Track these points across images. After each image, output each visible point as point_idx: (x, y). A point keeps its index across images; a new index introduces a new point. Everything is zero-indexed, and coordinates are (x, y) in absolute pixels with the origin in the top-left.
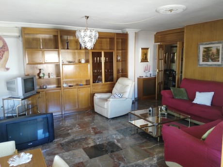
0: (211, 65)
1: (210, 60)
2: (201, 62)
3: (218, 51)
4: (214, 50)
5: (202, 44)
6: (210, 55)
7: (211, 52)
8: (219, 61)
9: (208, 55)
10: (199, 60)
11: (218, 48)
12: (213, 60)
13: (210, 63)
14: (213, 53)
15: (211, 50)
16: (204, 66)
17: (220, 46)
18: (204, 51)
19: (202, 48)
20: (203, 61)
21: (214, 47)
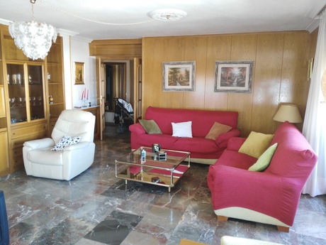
0: (180, 90)
1: (178, 84)
2: (167, 86)
3: (187, 73)
4: (182, 72)
5: (168, 64)
6: (178, 77)
7: (179, 74)
8: (189, 85)
9: (175, 78)
10: (164, 84)
11: (188, 69)
12: (182, 84)
13: (179, 87)
14: (181, 75)
15: (179, 72)
16: (171, 91)
17: (190, 67)
18: (171, 73)
19: (167, 68)
20: (169, 85)
21: (183, 68)
